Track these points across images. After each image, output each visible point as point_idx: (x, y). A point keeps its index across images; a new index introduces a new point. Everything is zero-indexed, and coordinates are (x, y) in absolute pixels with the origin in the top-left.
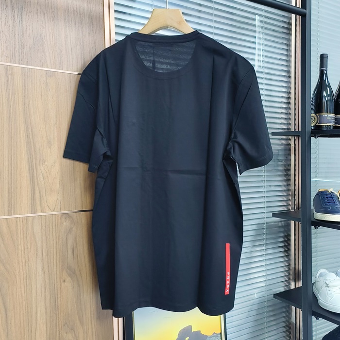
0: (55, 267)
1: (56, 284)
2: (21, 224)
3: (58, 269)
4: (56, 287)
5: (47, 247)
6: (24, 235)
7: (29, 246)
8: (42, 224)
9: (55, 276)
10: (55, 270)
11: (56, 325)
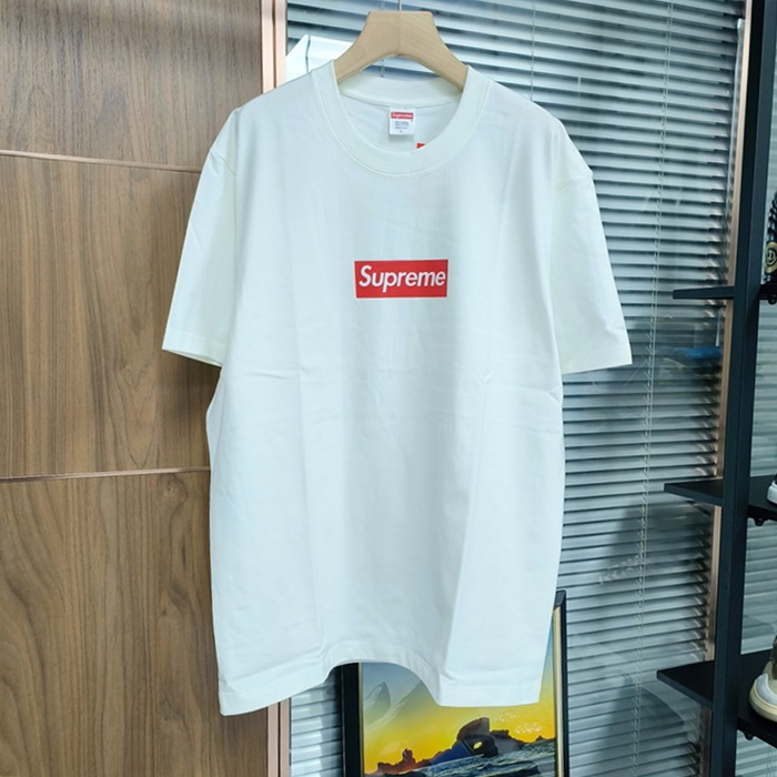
0: (145, 584)
1: (145, 618)
2: (75, 492)
3: (151, 588)
4: (146, 624)
5: (128, 543)
6: (80, 515)
7: (91, 539)
8: (117, 494)
9: (145, 602)
10: (145, 589)
11: (146, 698)
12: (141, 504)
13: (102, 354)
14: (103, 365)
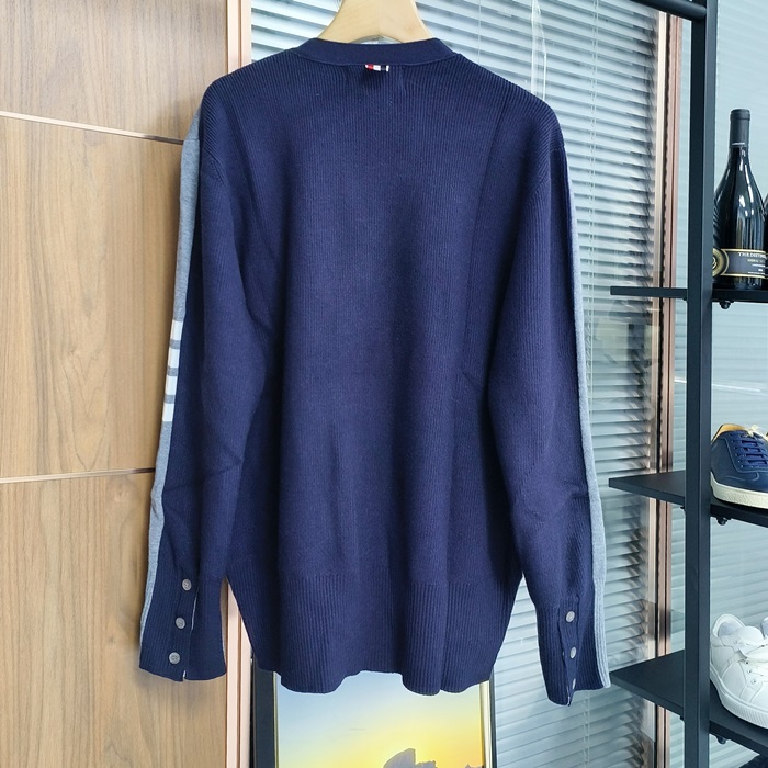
0: (90, 606)
1: (90, 647)
3: (97, 611)
4: (90, 655)
5: (72, 558)
6: (16, 527)
7: (29, 554)
8: (61, 500)
9: (90, 628)
10: (90, 613)
11: (88, 745)
12: (88, 512)
13: (48, 336)
14: (48, 349)
